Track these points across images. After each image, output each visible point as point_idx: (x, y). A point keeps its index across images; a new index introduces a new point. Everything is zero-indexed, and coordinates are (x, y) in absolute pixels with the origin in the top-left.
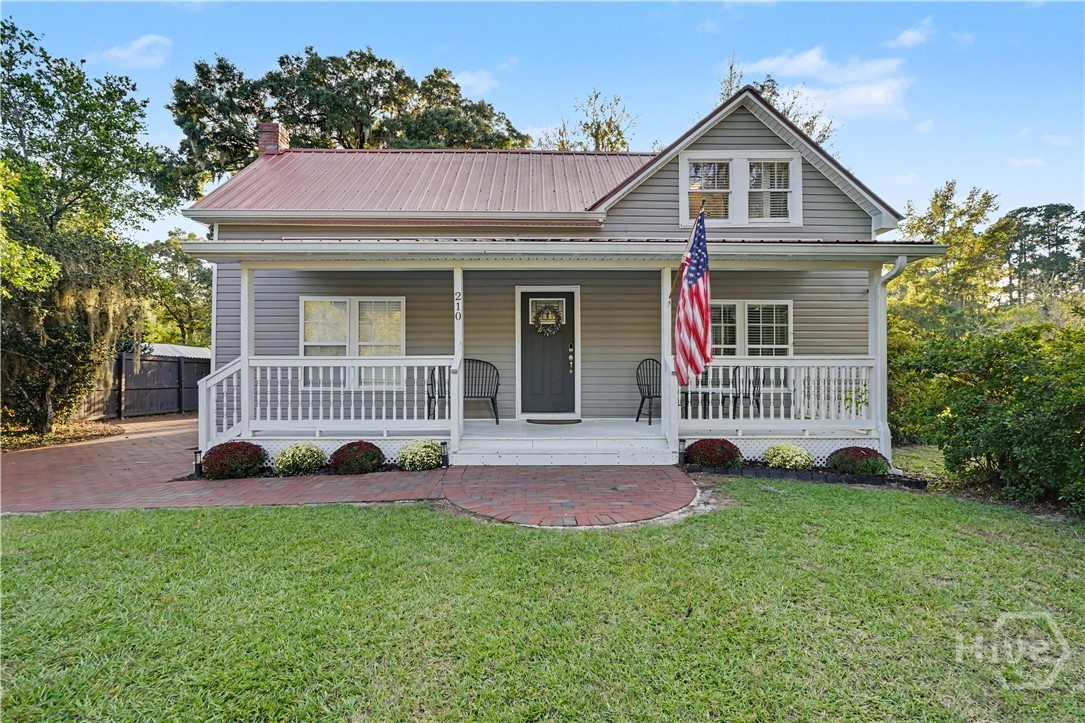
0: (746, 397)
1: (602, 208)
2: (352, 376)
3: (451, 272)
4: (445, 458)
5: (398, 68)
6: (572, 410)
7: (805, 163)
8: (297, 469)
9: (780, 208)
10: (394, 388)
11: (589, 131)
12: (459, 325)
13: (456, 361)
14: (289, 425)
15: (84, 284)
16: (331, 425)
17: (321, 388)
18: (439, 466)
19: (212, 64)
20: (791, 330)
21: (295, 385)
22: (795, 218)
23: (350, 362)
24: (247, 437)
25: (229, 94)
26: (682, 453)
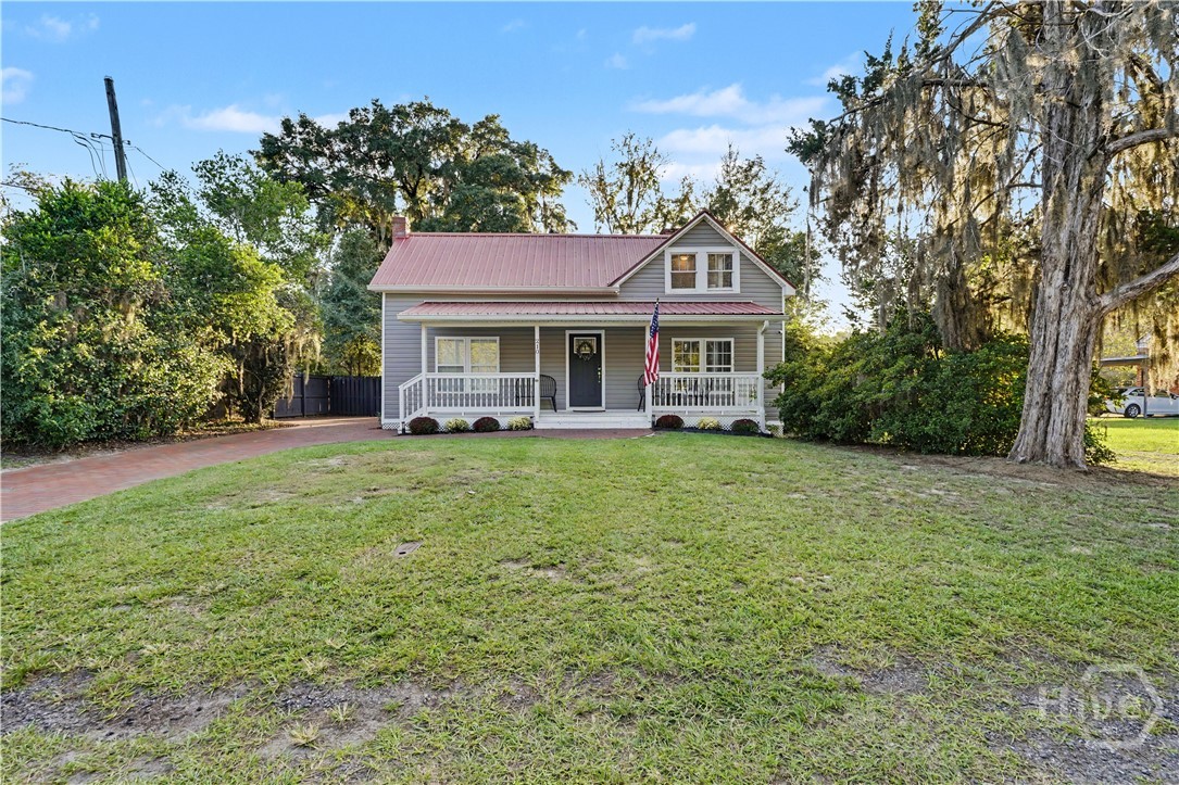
0: (702, 396)
1: (617, 285)
2: (467, 385)
3: (533, 328)
4: (532, 425)
5: (453, 117)
6: (600, 405)
7: (742, 255)
9: (728, 282)
10: (492, 392)
11: (624, 169)
12: (537, 356)
13: (536, 375)
14: (448, 409)
16: (470, 409)
17: (453, 393)
18: (529, 429)
19: (295, 120)
20: (732, 356)
21: (434, 390)
22: (736, 288)
23: (467, 376)
24: (426, 415)
26: (653, 423)
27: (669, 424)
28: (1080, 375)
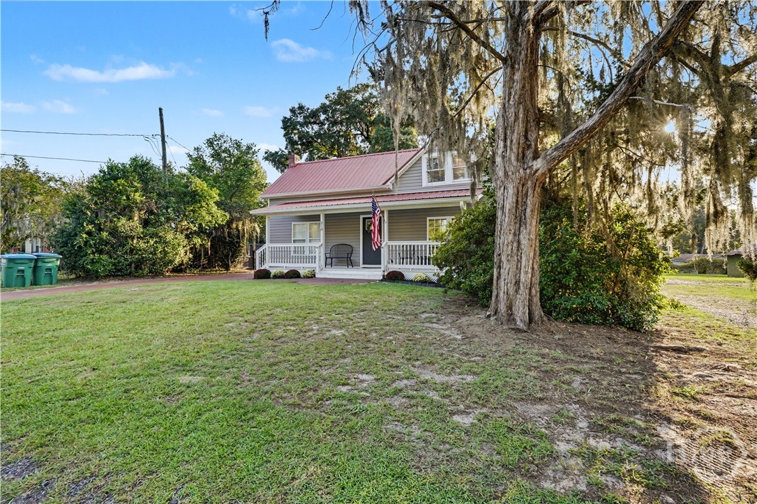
1: (389, 183)
3: (320, 215)
4: (314, 275)
8: (276, 277)
14: (277, 264)
15: (239, 219)
16: (289, 265)
18: (312, 277)
19: (296, 107)
24: (267, 268)
25: (304, 118)
26: (384, 276)
27: (394, 277)
28: (521, 236)
